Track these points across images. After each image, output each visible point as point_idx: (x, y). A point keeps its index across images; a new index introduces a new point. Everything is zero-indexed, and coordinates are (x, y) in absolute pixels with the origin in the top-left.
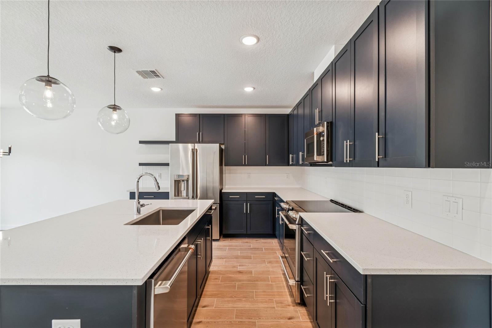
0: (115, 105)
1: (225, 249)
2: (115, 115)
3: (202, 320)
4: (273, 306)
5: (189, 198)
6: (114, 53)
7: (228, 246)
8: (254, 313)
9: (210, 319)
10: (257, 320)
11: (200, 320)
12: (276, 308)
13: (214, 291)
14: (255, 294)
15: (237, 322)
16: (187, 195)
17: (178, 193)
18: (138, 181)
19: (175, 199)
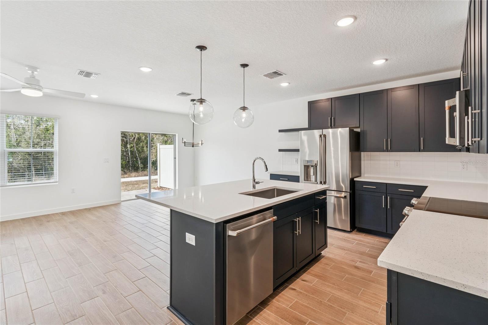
0: (244, 107)
1: (353, 242)
2: (244, 114)
3: (296, 289)
4: (376, 310)
5: (317, 183)
6: (243, 68)
7: (358, 241)
8: (350, 306)
9: (303, 291)
10: (348, 312)
11: (295, 288)
12: (379, 314)
13: (319, 273)
14: (362, 292)
15: (327, 304)
16: (316, 180)
17: (307, 178)
18: (254, 164)
19: (304, 182)
